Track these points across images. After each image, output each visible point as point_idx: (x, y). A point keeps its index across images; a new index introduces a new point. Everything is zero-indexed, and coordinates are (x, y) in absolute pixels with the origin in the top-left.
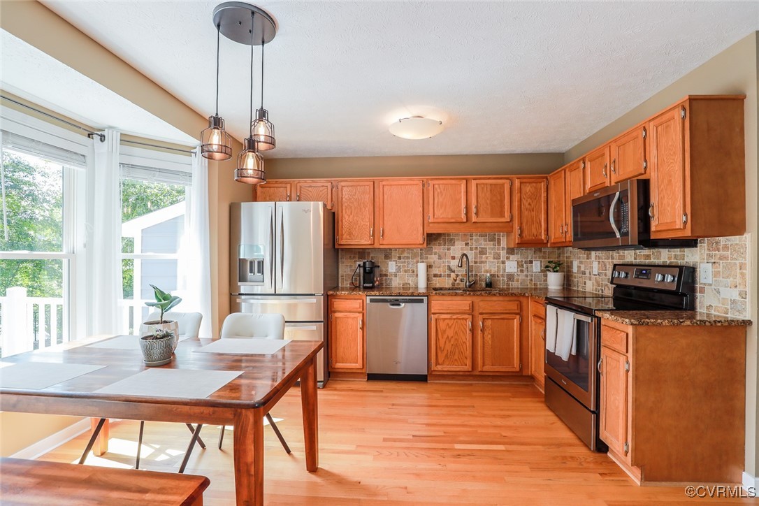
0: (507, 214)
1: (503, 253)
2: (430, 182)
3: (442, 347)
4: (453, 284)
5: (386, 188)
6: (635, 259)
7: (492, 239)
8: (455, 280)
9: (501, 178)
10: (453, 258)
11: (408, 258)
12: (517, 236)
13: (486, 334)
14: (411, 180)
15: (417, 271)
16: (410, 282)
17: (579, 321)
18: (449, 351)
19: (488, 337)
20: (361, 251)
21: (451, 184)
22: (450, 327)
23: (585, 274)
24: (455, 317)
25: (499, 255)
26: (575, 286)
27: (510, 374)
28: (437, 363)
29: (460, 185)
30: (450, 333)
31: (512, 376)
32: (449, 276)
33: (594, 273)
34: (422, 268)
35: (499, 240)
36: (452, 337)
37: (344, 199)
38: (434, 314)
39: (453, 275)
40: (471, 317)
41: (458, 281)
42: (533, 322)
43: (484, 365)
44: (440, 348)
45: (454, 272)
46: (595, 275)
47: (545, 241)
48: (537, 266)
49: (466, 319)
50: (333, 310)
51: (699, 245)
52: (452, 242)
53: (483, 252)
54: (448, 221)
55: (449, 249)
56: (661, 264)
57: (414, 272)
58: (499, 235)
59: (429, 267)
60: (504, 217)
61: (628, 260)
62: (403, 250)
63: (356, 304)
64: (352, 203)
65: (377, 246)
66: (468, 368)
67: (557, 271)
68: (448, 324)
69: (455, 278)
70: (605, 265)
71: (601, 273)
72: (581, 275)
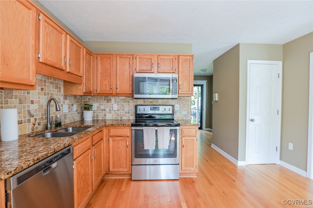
1: (62, 98)
2: (42, 15)
7: (57, 87)
8: (34, 125)
10: (32, 102)
12: (84, 87)
21: (56, 30)
23: (105, 110)
24: (85, 155)
25: (60, 99)
26: (94, 117)
29: (62, 34)
32: (29, 121)
35: (60, 87)
39: (32, 119)
41: (36, 125)
43: (95, 183)
45: (33, 116)
46: (114, 111)
48: (75, 107)
49: (89, 154)
58: (60, 84)
66: (90, 192)
67: (89, 110)
68: (81, 164)
69: (34, 123)
70: (123, 106)
71: (120, 109)
72: (101, 111)
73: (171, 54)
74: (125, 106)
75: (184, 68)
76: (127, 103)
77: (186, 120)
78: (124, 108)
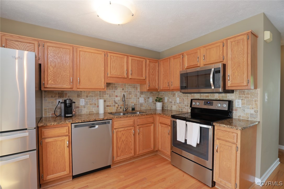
0: (144, 76)
1: (138, 94)
2: (109, 54)
3: (120, 147)
4: (117, 110)
5: (81, 53)
6: (200, 97)
7: (134, 87)
8: (118, 108)
9: (142, 58)
10: (117, 96)
11: (92, 96)
12: (148, 86)
13: (140, 135)
14: (97, 50)
15: (98, 104)
16: (94, 111)
17: (201, 127)
18: (123, 148)
19: (141, 136)
20: (60, 92)
21: (120, 57)
22: (123, 135)
23: (172, 103)
24: (126, 129)
25: (137, 94)
26: (166, 108)
27: (150, 152)
28: (117, 156)
29: (124, 58)
30: (123, 138)
31: (150, 153)
32: (114, 106)
33: (177, 102)
34: (101, 102)
35: (137, 87)
36: (125, 140)
37: (49, 56)
38: (115, 129)
39: (116, 105)
40: (133, 127)
41: (119, 108)
42: (160, 126)
43: (139, 151)
44: (119, 147)
45: (117, 103)
46: (177, 103)
47: (158, 89)
48: (151, 100)
49: (131, 129)
50: (43, 137)
51: (234, 92)
52: (116, 88)
53: (130, 93)
54: (118, 76)
55: (114, 92)
56: (215, 99)
57: (95, 104)
58: (137, 85)
59: (105, 101)
60: (143, 77)
61: (196, 98)
62: (89, 92)
63: (64, 130)
64: (56, 59)
65: (75, 89)
66: (132, 154)
67: (160, 102)
68: (123, 133)
69: (117, 107)
70: (183, 99)
71: (181, 103)
72: (169, 103)
73: (218, 41)
74: (185, 100)
75: (235, 53)
76: (186, 97)
77: (253, 121)
78: (184, 101)
